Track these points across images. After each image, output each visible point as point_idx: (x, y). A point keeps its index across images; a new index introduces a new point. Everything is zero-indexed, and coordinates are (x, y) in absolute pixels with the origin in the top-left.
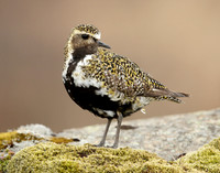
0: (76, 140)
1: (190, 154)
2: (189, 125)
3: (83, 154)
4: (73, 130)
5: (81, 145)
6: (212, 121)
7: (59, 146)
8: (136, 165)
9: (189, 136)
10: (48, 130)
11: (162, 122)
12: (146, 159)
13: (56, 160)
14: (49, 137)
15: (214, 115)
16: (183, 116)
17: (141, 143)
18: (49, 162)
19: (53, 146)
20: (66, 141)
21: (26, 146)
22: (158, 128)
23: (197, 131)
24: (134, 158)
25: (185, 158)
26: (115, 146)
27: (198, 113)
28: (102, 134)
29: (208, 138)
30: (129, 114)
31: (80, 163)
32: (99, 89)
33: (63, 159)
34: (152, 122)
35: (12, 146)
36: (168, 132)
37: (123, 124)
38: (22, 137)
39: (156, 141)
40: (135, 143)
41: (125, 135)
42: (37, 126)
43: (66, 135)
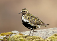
0: (24, 34)
2: (48, 31)
3: (25, 37)
4: (23, 32)
5: (25, 35)
6: (53, 30)
7: (20, 35)
8: (37, 40)
9: (48, 33)
10: (18, 32)
11: (42, 30)
12: (39, 38)
13: (20, 38)
14: (18, 33)
15: (54, 29)
16: (47, 29)
17: (38, 35)
18: (18, 39)
19: (19, 35)
20: (22, 34)
21: (13, 35)
22: (42, 32)
23: (50, 32)
24: (36, 38)
25: (47, 38)
27: (50, 28)
29: (52, 34)
30: (35, 29)
31: (25, 39)
33: (21, 38)
34: (40, 30)
35: (10, 35)
36: (44, 33)
38: (13, 33)
39: (41, 34)
40: (37, 35)
41: (35, 33)
42: (16, 31)
43: (22, 33)
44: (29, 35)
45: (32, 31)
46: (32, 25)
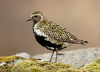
0: (40, 59)
1: (86, 65)
2: (86, 54)
3: (42, 65)
4: (39, 55)
5: (42, 61)
6: (96, 52)
7: (33, 62)
8: (64, 70)
9: (86, 58)
10: (28, 55)
11: (75, 52)
12: (68, 67)
13: (32, 67)
14: (29, 58)
15: (96, 50)
16: (83, 50)
17: (66, 60)
18: (29, 68)
19: (30, 62)
20: (36, 60)
21: (19, 62)
22: (73, 55)
23: (89, 56)
24: (63, 67)
25: (84, 67)
26: (56, 62)
27: (90, 49)
28: (51, 57)
29: (94, 59)
31: (41, 68)
32: (46, 38)
33: (34, 67)
34: (71, 52)
35: (14, 62)
36: (78, 56)
37: (58, 53)
38: (18, 58)
39: (72, 60)
40: (64, 61)
41: (60, 57)
42: (24, 53)
43: (36, 57)
44: (48, 60)
45: (55, 53)
46: (53, 42)
